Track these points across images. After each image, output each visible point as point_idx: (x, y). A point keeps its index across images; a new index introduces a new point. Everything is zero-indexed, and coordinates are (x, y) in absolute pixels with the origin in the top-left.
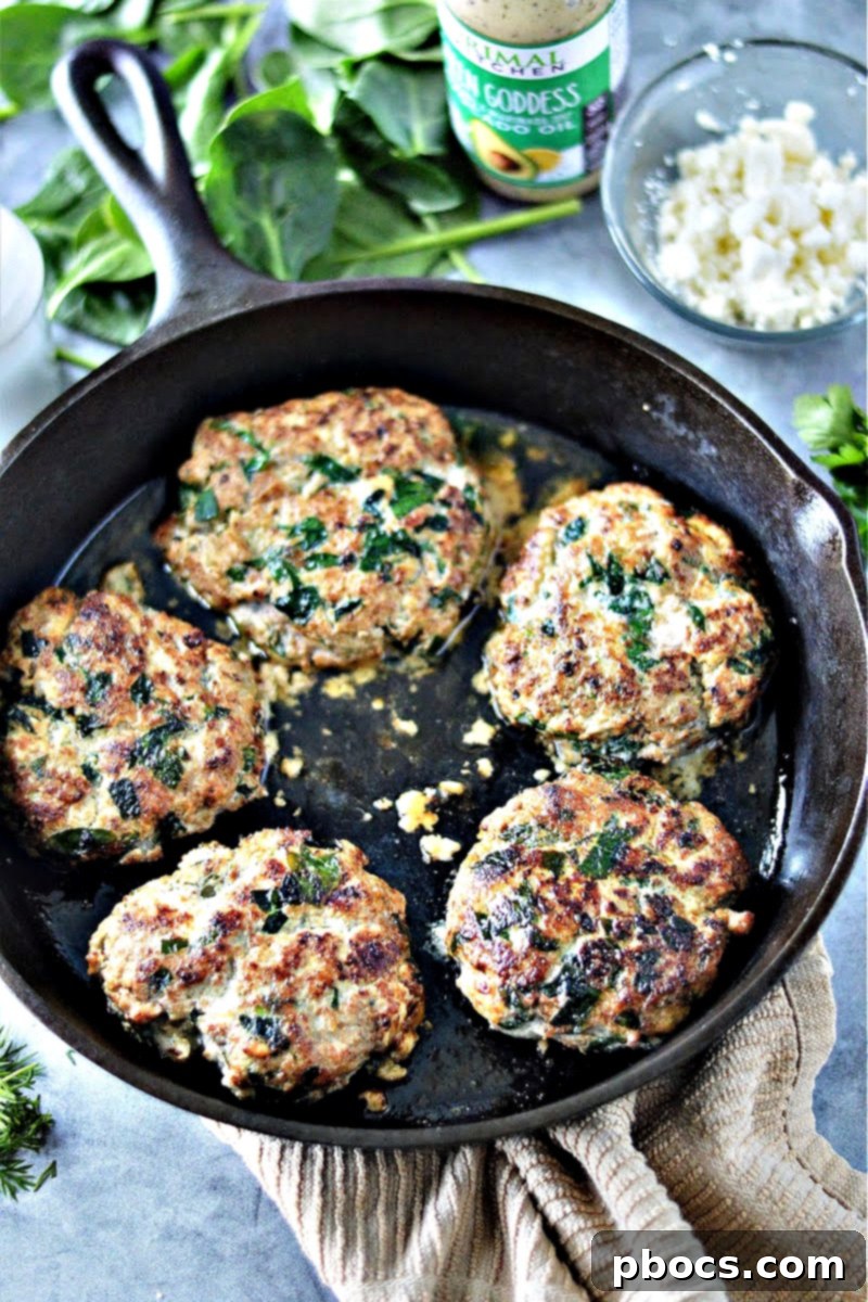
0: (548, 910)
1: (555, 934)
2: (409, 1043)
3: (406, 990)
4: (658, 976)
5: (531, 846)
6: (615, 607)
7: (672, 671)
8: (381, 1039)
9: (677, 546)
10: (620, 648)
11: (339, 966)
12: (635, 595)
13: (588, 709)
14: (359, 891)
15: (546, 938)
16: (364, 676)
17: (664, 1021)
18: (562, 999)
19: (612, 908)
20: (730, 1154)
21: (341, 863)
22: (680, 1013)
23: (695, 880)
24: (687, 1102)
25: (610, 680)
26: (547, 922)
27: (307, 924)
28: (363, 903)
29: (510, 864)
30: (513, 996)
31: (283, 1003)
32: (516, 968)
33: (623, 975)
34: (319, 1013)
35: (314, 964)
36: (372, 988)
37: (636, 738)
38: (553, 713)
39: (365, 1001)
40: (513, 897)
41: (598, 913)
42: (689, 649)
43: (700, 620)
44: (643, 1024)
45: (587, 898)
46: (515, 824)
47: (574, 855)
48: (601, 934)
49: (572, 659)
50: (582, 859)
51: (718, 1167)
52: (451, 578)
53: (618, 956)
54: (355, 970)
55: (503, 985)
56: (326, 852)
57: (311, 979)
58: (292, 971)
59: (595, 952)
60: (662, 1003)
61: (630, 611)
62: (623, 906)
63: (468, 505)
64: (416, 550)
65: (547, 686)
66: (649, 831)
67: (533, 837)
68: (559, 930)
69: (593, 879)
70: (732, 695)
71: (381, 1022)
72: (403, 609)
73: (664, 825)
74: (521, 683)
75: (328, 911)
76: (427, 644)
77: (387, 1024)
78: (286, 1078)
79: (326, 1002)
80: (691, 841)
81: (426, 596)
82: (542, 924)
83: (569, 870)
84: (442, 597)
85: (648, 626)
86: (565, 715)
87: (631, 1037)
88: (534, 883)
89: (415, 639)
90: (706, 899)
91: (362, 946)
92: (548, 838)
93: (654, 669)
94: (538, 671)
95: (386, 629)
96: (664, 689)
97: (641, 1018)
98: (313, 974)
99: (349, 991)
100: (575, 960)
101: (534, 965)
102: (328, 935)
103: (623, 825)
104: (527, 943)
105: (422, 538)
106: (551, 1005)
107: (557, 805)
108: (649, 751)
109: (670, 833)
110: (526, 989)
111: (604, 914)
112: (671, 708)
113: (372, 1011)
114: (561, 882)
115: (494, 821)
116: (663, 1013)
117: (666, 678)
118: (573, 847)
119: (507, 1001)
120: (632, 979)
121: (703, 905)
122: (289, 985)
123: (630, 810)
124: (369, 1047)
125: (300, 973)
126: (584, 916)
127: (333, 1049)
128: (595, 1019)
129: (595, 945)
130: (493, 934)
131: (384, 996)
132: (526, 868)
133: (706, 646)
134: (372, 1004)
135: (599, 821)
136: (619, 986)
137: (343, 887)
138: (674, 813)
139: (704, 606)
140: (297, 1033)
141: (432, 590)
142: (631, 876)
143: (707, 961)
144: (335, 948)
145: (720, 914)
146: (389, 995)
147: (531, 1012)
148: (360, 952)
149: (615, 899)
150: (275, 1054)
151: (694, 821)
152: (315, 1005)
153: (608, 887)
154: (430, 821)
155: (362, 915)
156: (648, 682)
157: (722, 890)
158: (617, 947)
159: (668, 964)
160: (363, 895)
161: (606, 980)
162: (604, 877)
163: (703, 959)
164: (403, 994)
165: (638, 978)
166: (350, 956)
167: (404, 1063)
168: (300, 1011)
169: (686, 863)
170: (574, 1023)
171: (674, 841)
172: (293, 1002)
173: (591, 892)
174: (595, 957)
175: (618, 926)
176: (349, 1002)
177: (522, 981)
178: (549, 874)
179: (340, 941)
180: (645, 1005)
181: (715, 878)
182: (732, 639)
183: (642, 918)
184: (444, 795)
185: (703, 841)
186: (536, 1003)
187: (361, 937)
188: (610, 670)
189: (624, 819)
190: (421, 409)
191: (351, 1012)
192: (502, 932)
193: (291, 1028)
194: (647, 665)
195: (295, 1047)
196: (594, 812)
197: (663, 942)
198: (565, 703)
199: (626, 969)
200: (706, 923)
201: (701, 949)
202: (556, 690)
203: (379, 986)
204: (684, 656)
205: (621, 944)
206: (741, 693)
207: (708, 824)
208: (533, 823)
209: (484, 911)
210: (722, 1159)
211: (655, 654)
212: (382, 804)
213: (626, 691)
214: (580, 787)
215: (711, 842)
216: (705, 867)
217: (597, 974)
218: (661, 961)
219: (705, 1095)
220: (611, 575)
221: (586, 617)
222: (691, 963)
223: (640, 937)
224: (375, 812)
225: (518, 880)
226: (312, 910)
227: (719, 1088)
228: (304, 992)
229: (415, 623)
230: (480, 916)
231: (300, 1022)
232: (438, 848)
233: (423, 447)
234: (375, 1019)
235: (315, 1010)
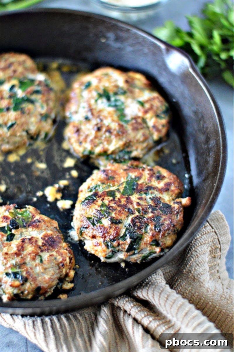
0: (114, 210)
1: (120, 218)
2: (72, 273)
3: (67, 252)
4: (162, 225)
5: (100, 191)
6: (110, 106)
7: (137, 123)
8: (62, 272)
9: (127, 82)
10: (115, 118)
11: (40, 248)
12: (116, 100)
13: (109, 141)
14: (40, 220)
15: (117, 219)
16: (22, 152)
17: (168, 241)
18: (128, 240)
19: (138, 204)
20: (207, 285)
21: (30, 212)
22: (174, 237)
23: (166, 189)
24: (185, 271)
25: (115, 130)
26: (116, 214)
27: (23, 235)
28: (43, 224)
29: (95, 198)
30: (109, 244)
31: (21, 265)
32: (108, 233)
33: (149, 227)
34: (36, 266)
35: (30, 248)
36: (54, 253)
37: (128, 150)
38: (96, 146)
39: (53, 258)
40: (99, 209)
41: (134, 207)
42: (140, 114)
43: (142, 104)
44: (161, 244)
45: (128, 202)
46: (93, 185)
47: (118, 190)
48: (137, 214)
49: (99, 126)
50: (122, 191)
51: (204, 290)
52: (47, 110)
53: (146, 220)
54: (46, 248)
55: (104, 241)
56: (24, 210)
57: (30, 254)
58: (22, 252)
59: (137, 220)
60: (167, 234)
61: (116, 106)
62: (142, 203)
63: (47, 85)
64: (32, 102)
65: (92, 137)
66: (143, 177)
67: (101, 188)
68: (120, 216)
69: (128, 196)
70: (160, 127)
71: (61, 265)
72: (32, 123)
73: (149, 174)
74: (82, 138)
75: (30, 229)
76: (42, 135)
77: (63, 265)
78: (29, 293)
79: (38, 261)
80: (160, 178)
81: (39, 117)
82: (113, 215)
83: (118, 195)
84: (45, 117)
85: (123, 110)
86: (101, 146)
87: (158, 250)
88: (106, 202)
89: (38, 135)
90: (171, 196)
91: (46, 239)
92: (106, 187)
93: (130, 123)
94: (87, 133)
95: (27, 132)
96: (135, 129)
97: (160, 242)
98: (30, 252)
99: (45, 256)
100: (129, 225)
101: (115, 230)
102: (32, 237)
103: (133, 177)
104: (110, 223)
105: (33, 97)
106: (124, 244)
107: (107, 175)
108: (134, 154)
109: (151, 176)
110: (114, 240)
111: (136, 207)
112: (139, 135)
113: (56, 261)
114: (116, 199)
115: (84, 187)
116: (168, 238)
117: (135, 125)
118: (117, 188)
119: (107, 246)
120: (153, 227)
121: (171, 198)
122: (22, 258)
123: (135, 172)
124: (57, 276)
125: (25, 253)
126: (129, 209)
127: (45, 278)
128: (142, 246)
129: (136, 218)
130: (96, 223)
131: (59, 255)
132: (102, 198)
133: (146, 112)
134: (55, 259)
135: (124, 177)
136: (149, 231)
137: (33, 220)
138: (150, 170)
139: (141, 99)
140: (29, 275)
141: (41, 115)
142: (142, 193)
143: (179, 216)
144: (36, 241)
145: (178, 200)
146: (61, 254)
147: (117, 249)
148: (46, 241)
149: (139, 201)
150: (22, 284)
151: (159, 172)
152: (34, 263)
153: (134, 198)
154: (59, 196)
155: (43, 228)
156: (129, 128)
157: (176, 192)
158: (144, 217)
159: (165, 220)
160: (42, 221)
161: (143, 230)
162: (132, 195)
163: (177, 216)
164: (66, 253)
165: (155, 226)
166: (43, 243)
167: (72, 282)
168: (29, 266)
169: (161, 185)
170: (135, 249)
171: (154, 179)
172: (25, 263)
173: (129, 200)
174: (137, 222)
175: (143, 209)
176: (46, 259)
177: (111, 237)
178: (111, 198)
179: (38, 238)
180: (160, 236)
181: (173, 188)
182: (155, 108)
183: (151, 205)
184: (62, 186)
185: (164, 177)
186: (119, 245)
187: (45, 236)
188: (114, 126)
189: (133, 175)
190: (23, 58)
191: (48, 263)
192: (99, 221)
193: (27, 273)
194: (127, 122)
195: (30, 280)
196: (121, 175)
197: (161, 212)
198: (100, 141)
199: (150, 224)
200: (174, 203)
201: (176, 212)
202: (96, 137)
203: (56, 252)
204: (139, 117)
205: (146, 216)
206: (163, 126)
207: (164, 172)
208: (99, 183)
209: (90, 216)
210: (204, 287)
211: (129, 118)
212: (39, 194)
213: (122, 132)
214: (113, 168)
215: (167, 177)
216: (168, 185)
217: (140, 228)
218: (162, 219)
219: (191, 266)
220: (105, 95)
221: (100, 111)
222: (173, 218)
223: (152, 212)
224: (38, 197)
225: (100, 202)
226: (24, 230)
227: (195, 262)
228: (28, 259)
229: (38, 128)
230: (89, 219)
231: (30, 270)
232: (64, 204)
233: (26, 69)
234: (58, 264)
235: (34, 265)
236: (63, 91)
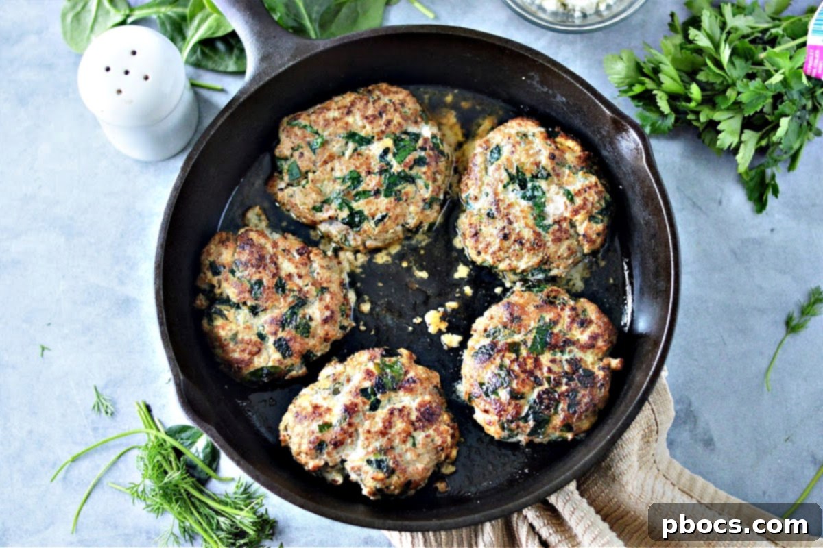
0: (517, 377)
1: (523, 390)
2: (454, 453)
3: (449, 429)
4: (579, 403)
5: (502, 341)
6: (524, 197)
7: (560, 229)
8: (441, 457)
9: (552, 157)
10: (531, 221)
11: (412, 423)
12: (534, 188)
13: (519, 257)
14: (415, 379)
15: (518, 393)
16: (395, 250)
17: (586, 425)
18: (531, 423)
19: (550, 370)
20: (629, 489)
21: (403, 365)
22: (593, 419)
23: (591, 346)
24: (603, 464)
25: (528, 240)
26: (517, 384)
27: (392, 402)
28: (418, 385)
29: (492, 353)
30: (506, 425)
31: (388, 449)
32: (505, 411)
33: (561, 406)
34: (407, 451)
35: (400, 425)
36: (431, 432)
37: (547, 267)
38: (500, 261)
39: (429, 440)
40: (497, 371)
41: (542, 374)
42: (567, 215)
43: (571, 197)
44: (575, 429)
45: (535, 367)
46: (491, 328)
47: (525, 342)
48: (546, 386)
49: (506, 231)
50: (529, 344)
51: (624, 496)
52: (433, 192)
53: (557, 396)
54: (421, 424)
55: (499, 421)
56: (394, 359)
57: (399, 434)
58: (389, 431)
59: (545, 396)
60: (583, 417)
61: (532, 198)
62: (555, 368)
63: (435, 147)
64: (411, 180)
65: (495, 247)
66: (561, 321)
67: (502, 334)
68: (524, 387)
69: (537, 355)
70: (594, 236)
71: (439, 449)
72: (410, 213)
73: (569, 317)
74: (481, 246)
75: (401, 393)
76: (426, 226)
77: (442, 450)
78: (395, 488)
79: (409, 444)
80: (585, 323)
81: (421, 204)
82: (514, 385)
83: (524, 352)
84: (429, 203)
85: (544, 205)
86: (507, 262)
87: (570, 436)
88: (507, 362)
89: (419, 227)
90: (597, 355)
91: (422, 410)
92: (509, 334)
93: (551, 230)
94: (489, 239)
95: (403, 226)
96: (558, 240)
97: (573, 426)
98: (400, 430)
99: (420, 436)
100: (535, 402)
101: (514, 408)
102: (404, 407)
103: (547, 320)
104: (508, 397)
105: (413, 172)
106: (526, 427)
107: (511, 314)
108: (554, 272)
109: (573, 321)
110: (512, 422)
111: (546, 374)
112: (563, 249)
113: (434, 444)
114: (521, 360)
115: (479, 324)
116: (585, 421)
117: (558, 234)
118: (524, 338)
119: (503, 428)
120: (566, 407)
121: (596, 358)
122: (389, 439)
123: (550, 311)
124: (435, 462)
125: (393, 431)
126: (536, 377)
127: (417, 469)
128: (550, 431)
129: (544, 392)
130: (490, 394)
131: (438, 435)
132: (501, 354)
133: (576, 212)
134: (433, 440)
135: (534, 320)
136: (560, 412)
137: (406, 378)
138: (573, 309)
139: (573, 188)
140: (398, 465)
141: (424, 200)
142: (557, 350)
143: (603, 390)
144: (409, 414)
145: (605, 361)
146: (440, 434)
147: (516, 432)
148: (422, 414)
149: (550, 365)
150: (388, 477)
151: (584, 311)
152: (404, 447)
153: (545, 359)
154: (444, 326)
155: (419, 392)
156: (549, 238)
157: (605, 349)
158: (556, 391)
159: (583, 396)
160: (418, 381)
161: (553, 411)
162: (542, 353)
163: (601, 390)
164: (448, 431)
165: (569, 406)
166: (417, 417)
167: (453, 464)
168: (397, 451)
169: (583, 337)
170: (539, 434)
171: (575, 325)
172: (392, 448)
173: (537, 363)
174: (545, 399)
175: (554, 380)
176: (421, 442)
177: (509, 417)
178: (514, 356)
179: (411, 409)
180: (574, 420)
181: (600, 343)
182: (589, 206)
183: (566, 373)
184: (449, 310)
185: (591, 322)
186: (518, 427)
187: (421, 405)
188: (527, 234)
189: (548, 317)
190: (400, 95)
191: (423, 448)
192: (495, 392)
193: (394, 463)
194: (546, 228)
195: (398, 472)
196: (531, 315)
197: (579, 385)
198: (506, 255)
199: (562, 402)
200: (599, 369)
201: (599, 384)
202: (500, 249)
203: (435, 430)
204: (565, 219)
205: (557, 389)
206: (598, 234)
207: (592, 311)
208: (500, 326)
209: (482, 381)
210: (626, 492)
211: (549, 221)
212: (418, 320)
213: (538, 244)
214: (521, 301)
215: (595, 321)
216: (594, 338)
217: (548, 407)
218: (580, 395)
219: (612, 460)
220: (519, 179)
221: (510, 205)
222: (594, 393)
223: (567, 384)
224: (414, 325)
225: (498, 361)
226: (393, 394)
227: (619, 455)
228: (397, 441)
229: (419, 219)
230: (481, 384)
231: (398, 459)
232: (451, 340)
233: (405, 118)
234: (436, 448)
235: (404, 450)
236: (460, 145)
